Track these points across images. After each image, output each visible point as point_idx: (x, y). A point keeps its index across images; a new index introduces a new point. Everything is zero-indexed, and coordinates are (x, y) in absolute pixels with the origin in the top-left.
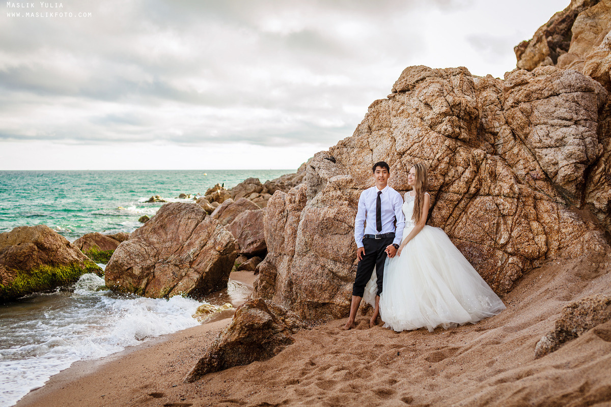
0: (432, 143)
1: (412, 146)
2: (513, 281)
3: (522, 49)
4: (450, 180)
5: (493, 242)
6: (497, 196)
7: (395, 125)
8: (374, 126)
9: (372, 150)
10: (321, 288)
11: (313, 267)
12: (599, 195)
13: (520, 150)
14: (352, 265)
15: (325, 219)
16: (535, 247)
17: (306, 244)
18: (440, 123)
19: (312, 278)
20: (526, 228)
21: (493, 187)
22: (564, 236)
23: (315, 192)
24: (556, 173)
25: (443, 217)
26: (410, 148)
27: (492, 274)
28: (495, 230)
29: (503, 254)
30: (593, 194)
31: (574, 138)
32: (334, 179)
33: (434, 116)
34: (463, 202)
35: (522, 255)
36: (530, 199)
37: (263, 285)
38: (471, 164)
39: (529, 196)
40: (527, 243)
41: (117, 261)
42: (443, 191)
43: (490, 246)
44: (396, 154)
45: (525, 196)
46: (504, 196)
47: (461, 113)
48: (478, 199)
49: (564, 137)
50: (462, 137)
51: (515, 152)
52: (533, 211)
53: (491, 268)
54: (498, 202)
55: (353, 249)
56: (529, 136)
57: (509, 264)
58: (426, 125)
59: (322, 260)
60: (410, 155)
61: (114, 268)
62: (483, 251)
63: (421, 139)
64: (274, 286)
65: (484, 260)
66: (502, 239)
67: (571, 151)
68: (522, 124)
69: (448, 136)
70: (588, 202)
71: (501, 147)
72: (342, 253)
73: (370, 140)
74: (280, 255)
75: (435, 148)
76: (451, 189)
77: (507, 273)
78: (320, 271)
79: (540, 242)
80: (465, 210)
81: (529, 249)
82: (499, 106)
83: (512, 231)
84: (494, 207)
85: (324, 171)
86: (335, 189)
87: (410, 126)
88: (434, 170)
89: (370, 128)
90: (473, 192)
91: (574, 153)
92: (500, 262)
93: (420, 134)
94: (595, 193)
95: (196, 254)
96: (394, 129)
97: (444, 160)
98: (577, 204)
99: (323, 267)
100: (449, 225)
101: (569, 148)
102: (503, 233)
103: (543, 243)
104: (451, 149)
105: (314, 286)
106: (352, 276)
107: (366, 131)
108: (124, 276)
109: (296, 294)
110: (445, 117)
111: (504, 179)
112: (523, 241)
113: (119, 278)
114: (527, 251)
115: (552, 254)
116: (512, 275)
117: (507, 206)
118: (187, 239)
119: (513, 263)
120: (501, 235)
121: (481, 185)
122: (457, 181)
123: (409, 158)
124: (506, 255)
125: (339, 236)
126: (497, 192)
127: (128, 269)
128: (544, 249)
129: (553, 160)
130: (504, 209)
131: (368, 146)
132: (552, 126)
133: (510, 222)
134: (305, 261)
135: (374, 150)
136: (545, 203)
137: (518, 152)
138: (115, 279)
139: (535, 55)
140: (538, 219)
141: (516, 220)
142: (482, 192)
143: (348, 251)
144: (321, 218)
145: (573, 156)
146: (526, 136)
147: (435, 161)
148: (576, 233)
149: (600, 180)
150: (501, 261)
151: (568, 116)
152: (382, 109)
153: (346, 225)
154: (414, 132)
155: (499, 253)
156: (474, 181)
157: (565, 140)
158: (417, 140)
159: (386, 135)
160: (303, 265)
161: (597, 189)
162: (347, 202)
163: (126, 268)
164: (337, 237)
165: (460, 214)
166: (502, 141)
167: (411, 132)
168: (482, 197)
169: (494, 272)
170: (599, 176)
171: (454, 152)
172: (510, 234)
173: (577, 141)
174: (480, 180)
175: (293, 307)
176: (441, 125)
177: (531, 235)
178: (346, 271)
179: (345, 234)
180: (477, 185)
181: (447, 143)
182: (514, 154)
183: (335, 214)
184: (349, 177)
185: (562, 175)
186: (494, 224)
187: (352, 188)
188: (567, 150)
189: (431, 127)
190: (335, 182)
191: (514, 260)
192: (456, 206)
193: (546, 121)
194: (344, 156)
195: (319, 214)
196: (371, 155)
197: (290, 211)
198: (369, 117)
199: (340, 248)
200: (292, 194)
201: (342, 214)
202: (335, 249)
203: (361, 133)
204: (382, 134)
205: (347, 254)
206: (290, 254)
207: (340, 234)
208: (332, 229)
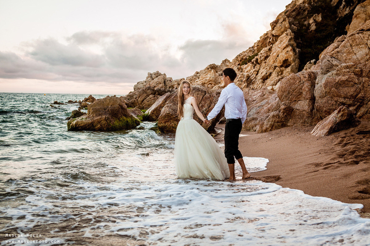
3: (275, 24)
8: (354, 44)
9: (355, 54)
11: (330, 102)
14: (355, 99)
15: (340, 81)
17: (326, 92)
19: (330, 106)
23: (328, 71)
32: (344, 65)
37: (285, 115)
41: (169, 113)
59: (336, 99)
61: (166, 117)
72: (349, 94)
73: (353, 49)
74: (295, 101)
85: (336, 62)
86: (345, 69)
89: (351, 45)
95: (207, 110)
99: (336, 101)
105: (331, 110)
107: (350, 46)
108: (172, 121)
109: (315, 115)
113: (168, 122)
118: (200, 104)
127: (175, 117)
131: (353, 52)
134: (324, 100)
138: (165, 123)
139: (282, 28)
143: (354, 93)
144: (336, 81)
159: (364, 47)
160: (323, 101)
162: (353, 74)
163: (175, 116)
164: (346, 89)
178: (351, 102)
179: (352, 87)
183: (346, 79)
187: (355, 68)
194: (339, 57)
195: (336, 79)
196: (355, 55)
197: (305, 81)
198: (349, 41)
199: (348, 92)
200: (303, 75)
201: (351, 78)
202: (345, 93)
203: (347, 47)
204: (361, 47)
205: (353, 94)
206: (309, 99)
207: (349, 87)
208: (344, 85)
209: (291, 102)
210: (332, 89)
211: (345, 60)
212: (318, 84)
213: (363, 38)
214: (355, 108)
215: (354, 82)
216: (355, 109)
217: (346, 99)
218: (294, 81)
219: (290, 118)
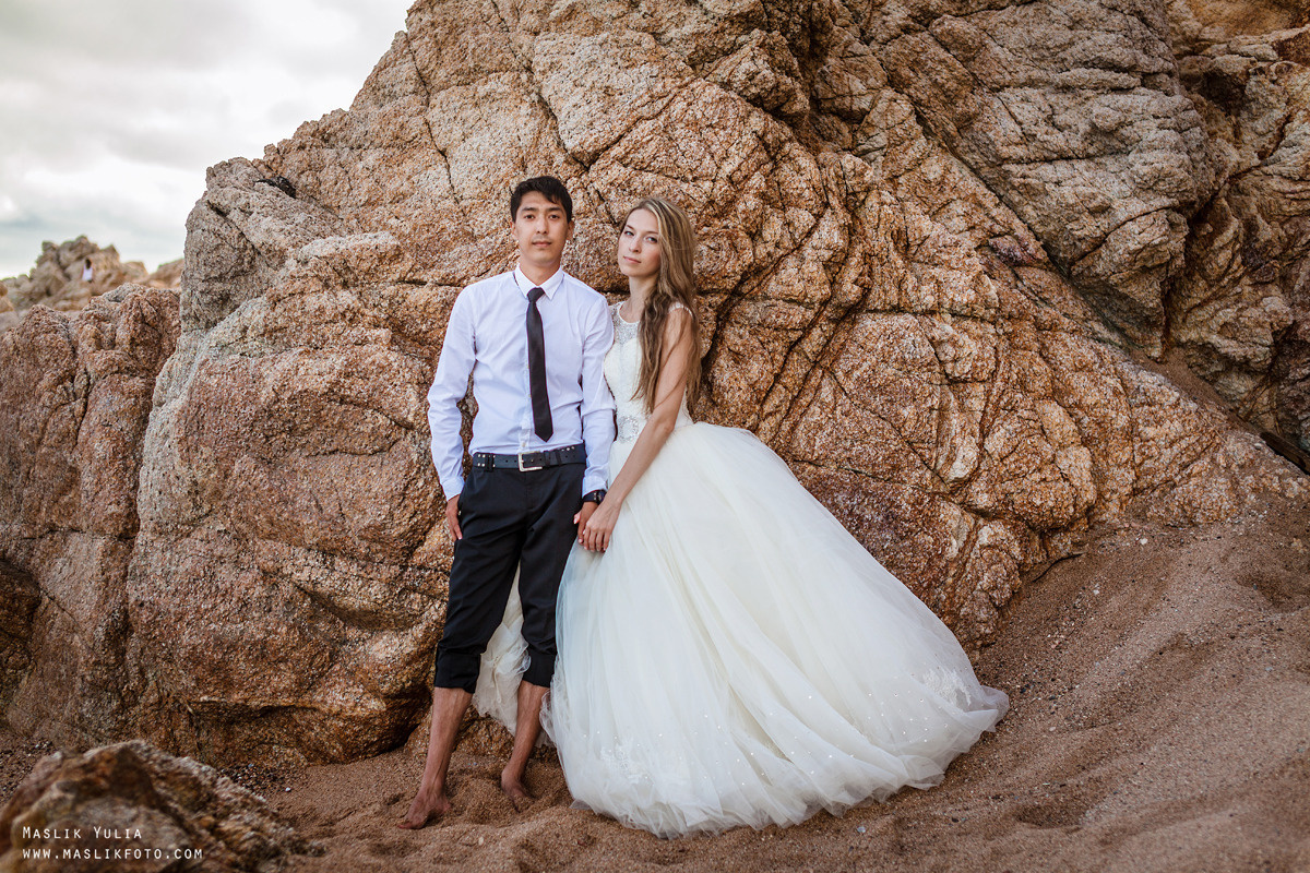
0: (704, 122)
1: (629, 130)
2: (998, 608)
4: (769, 254)
5: (928, 475)
6: (932, 312)
7: (548, 60)
8: (442, 73)
9: (443, 153)
10: (263, 654)
11: (225, 574)
12: (1228, 314)
13: (947, 170)
14: (404, 568)
15: (286, 396)
16: (1063, 489)
17: (195, 490)
18: (726, 54)
19: (225, 618)
20: (1032, 423)
21: (911, 281)
22: (1154, 451)
23: (224, 302)
24: (1100, 242)
25: (752, 386)
26: (621, 137)
27: (929, 585)
28: (934, 432)
29: (963, 514)
30: (1202, 314)
31: (1161, 127)
32: (320, 248)
33: (707, 28)
34: (816, 332)
35: (1019, 518)
36: (1027, 325)
38: (834, 202)
39: (1022, 316)
40: (1037, 477)
42: (742, 296)
43: (920, 487)
44: (559, 158)
45: (1010, 317)
46: (953, 315)
47: (792, 26)
48: (869, 324)
49: (1121, 124)
50: (797, 107)
51: (931, 177)
52: (1040, 367)
53: (924, 563)
54: (936, 334)
55: (411, 509)
56: (977, 125)
57: (982, 547)
58: (677, 57)
59: (266, 551)
60: (620, 160)
62: (898, 507)
63: (659, 105)
64: (24, 640)
65: (902, 538)
66: (958, 464)
67: (1159, 166)
68: (952, 85)
69: (757, 101)
70: (1184, 339)
71: (881, 159)
72: (359, 521)
73: (434, 115)
74: (52, 531)
75: (718, 140)
76: (773, 287)
77: (978, 579)
78: (259, 591)
79: (1075, 473)
80: (824, 360)
81: (1046, 498)
82: (854, 29)
83: (984, 435)
84: (926, 350)
85: (266, 223)
86: (326, 286)
87: (612, 61)
88: (721, 215)
89: (423, 80)
90: (852, 297)
91: (1167, 175)
92: (954, 542)
93: (659, 88)
94: (1210, 308)
96: (544, 73)
97: (751, 183)
98: (1151, 345)
99: (270, 576)
100: (770, 414)
101: (1149, 156)
102: (958, 441)
103: (1087, 476)
104: (766, 146)
105: (233, 647)
106: (402, 607)
107: (411, 88)
109: (142, 672)
110: (748, 30)
111: (946, 257)
112: (1025, 468)
114: (1038, 503)
115: (1111, 513)
116: (995, 588)
117: (971, 347)
119: (995, 547)
120: (953, 447)
121: (870, 274)
122: (791, 261)
123: (617, 172)
124: (969, 517)
125: (347, 459)
126: (930, 300)
128: (1090, 496)
129: (1094, 196)
130: (955, 361)
131: (426, 139)
132: (1066, 88)
133: (977, 405)
134: (188, 557)
135: (456, 153)
136: (1070, 341)
137: (943, 176)
140: (1056, 394)
141: (1000, 398)
142: (875, 300)
143: (391, 515)
144: (265, 395)
145: (1161, 186)
146: (966, 122)
147: (722, 186)
148: (1193, 440)
149: (1229, 267)
150: (957, 538)
151: (1122, 55)
152: (466, 14)
153: (381, 419)
154: (636, 83)
155: (951, 513)
156: (854, 261)
157: (1126, 131)
158: (645, 111)
159: (504, 96)
160: (181, 569)
161: (1217, 297)
162: (384, 333)
164: (335, 466)
165: (807, 377)
166: (881, 140)
167: (621, 80)
168: (880, 316)
169: (936, 580)
170: (1228, 254)
171: (773, 158)
172: (981, 445)
173: (1172, 137)
174: (867, 256)
175: (126, 722)
176: (734, 58)
177: (1047, 450)
178: (376, 591)
179: (375, 452)
180: (861, 275)
181: (757, 121)
182: (928, 182)
183: (333, 378)
184: (386, 240)
185: (1132, 246)
186: (931, 409)
188: (1142, 163)
189: (693, 66)
190: (328, 259)
191: (996, 534)
192: (792, 347)
193: (1036, 74)
194: (328, 175)
195: (258, 378)
196: (441, 168)
197: (101, 375)
198: (415, 44)
199: (353, 504)
200: (99, 319)
201: (365, 378)
202: (331, 510)
203: (392, 96)
204: (486, 96)
205: (383, 526)
206: (109, 530)
207: (354, 454)
208: (316, 435)
209: (33, 538)
210: (236, 468)
211: (368, 203)
212: (161, 405)
213: (510, 21)
214: (409, 646)
215: (394, 410)
216: (412, 659)
217: (340, 563)
218: (34, 374)
219: (24, 667)
